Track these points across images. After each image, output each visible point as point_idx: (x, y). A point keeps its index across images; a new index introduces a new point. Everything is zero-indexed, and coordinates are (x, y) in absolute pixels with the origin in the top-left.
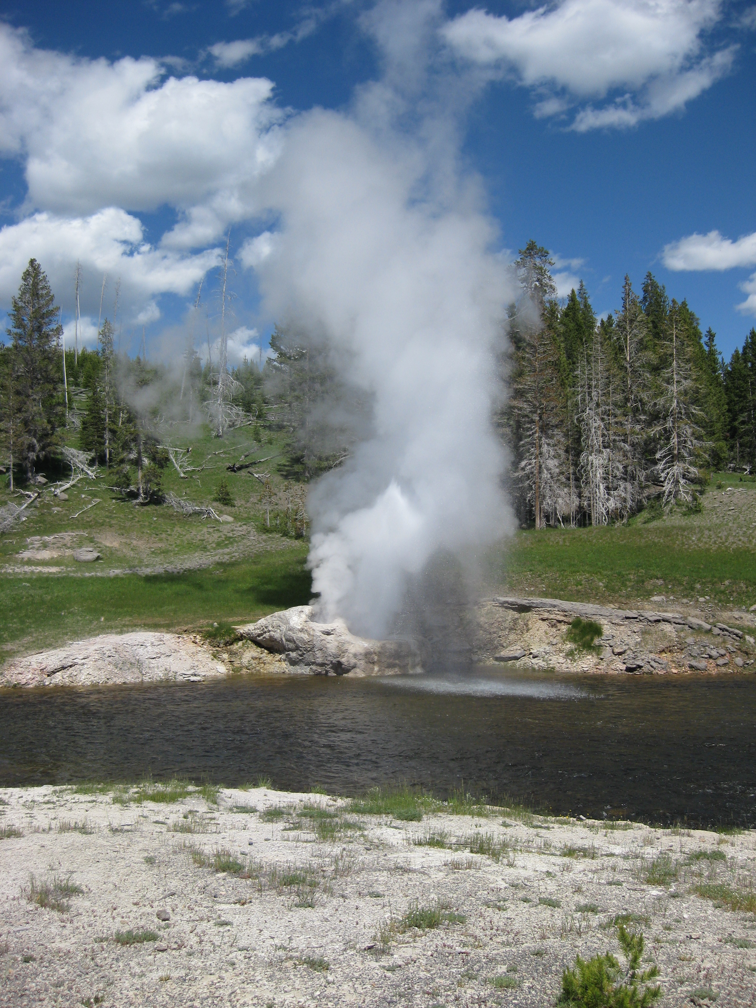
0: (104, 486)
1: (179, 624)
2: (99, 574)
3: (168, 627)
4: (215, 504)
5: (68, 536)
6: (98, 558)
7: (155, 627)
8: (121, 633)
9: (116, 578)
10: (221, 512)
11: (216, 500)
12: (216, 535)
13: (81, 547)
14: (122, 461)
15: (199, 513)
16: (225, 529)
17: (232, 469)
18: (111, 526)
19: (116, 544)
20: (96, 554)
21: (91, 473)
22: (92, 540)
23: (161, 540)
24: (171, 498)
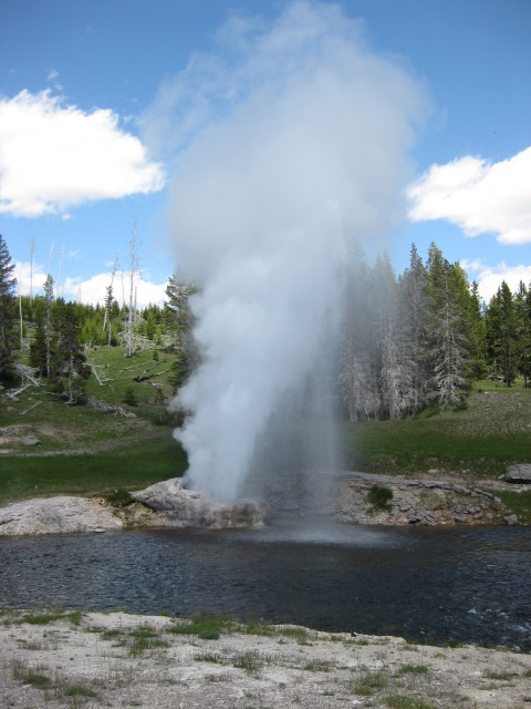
0: (45, 392)
1: (90, 490)
2: (37, 455)
3: (82, 493)
4: (124, 405)
5: (17, 428)
6: (38, 444)
7: (73, 493)
8: (48, 497)
9: (49, 457)
10: (128, 411)
11: (124, 402)
12: (123, 427)
13: (25, 435)
14: (58, 374)
15: (112, 412)
16: (130, 422)
17: (136, 380)
18: (48, 420)
19: (51, 434)
20: (36, 441)
21: (36, 383)
22: (34, 431)
23: (84, 431)
24: (93, 401)
